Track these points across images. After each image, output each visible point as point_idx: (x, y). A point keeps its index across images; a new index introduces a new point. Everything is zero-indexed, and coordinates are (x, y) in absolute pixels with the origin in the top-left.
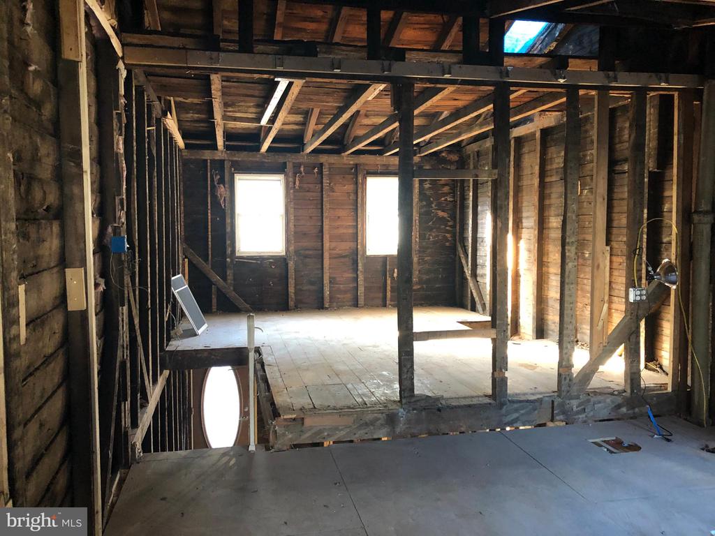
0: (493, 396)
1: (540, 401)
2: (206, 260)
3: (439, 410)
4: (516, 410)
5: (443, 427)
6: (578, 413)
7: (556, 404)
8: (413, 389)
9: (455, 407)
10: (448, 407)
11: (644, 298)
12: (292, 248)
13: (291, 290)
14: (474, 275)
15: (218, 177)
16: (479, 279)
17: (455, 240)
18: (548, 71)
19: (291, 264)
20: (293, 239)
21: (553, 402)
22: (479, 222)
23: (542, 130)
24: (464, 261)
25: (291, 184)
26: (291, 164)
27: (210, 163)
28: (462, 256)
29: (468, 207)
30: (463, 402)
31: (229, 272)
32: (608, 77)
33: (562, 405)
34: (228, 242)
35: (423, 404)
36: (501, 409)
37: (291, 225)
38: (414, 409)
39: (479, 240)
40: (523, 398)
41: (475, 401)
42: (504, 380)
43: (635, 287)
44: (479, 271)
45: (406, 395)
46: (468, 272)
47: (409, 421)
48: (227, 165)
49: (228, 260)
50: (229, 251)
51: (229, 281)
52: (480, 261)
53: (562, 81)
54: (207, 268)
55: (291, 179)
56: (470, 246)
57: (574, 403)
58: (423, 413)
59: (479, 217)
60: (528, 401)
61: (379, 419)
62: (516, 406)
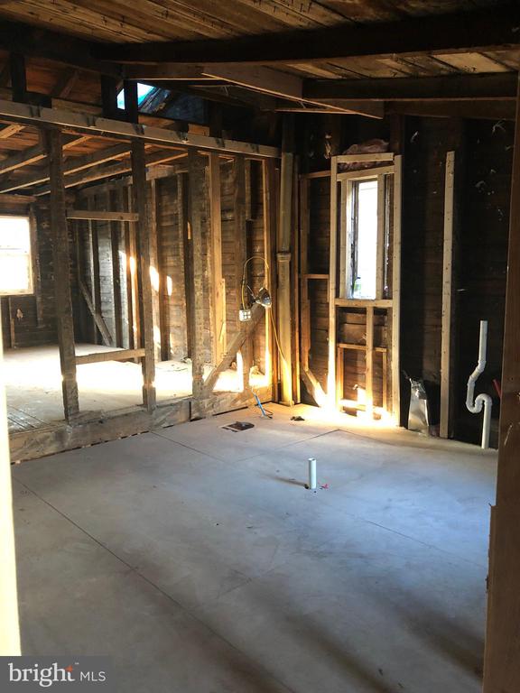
0: (145, 404)
1: (181, 403)
3: (101, 422)
4: (163, 413)
5: (106, 436)
6: (209, 409)
7: (192, 404)
8: (78, 406)
9: (115, 417)
10: (109, 418)
11: (249, 317)
14: (99, 311)
16: (103, 315)
17: (77, 279)
18: (174, 132)
21: (190, 403)
22: (101, 261)
23: (156, 180)
24: (87, 299)
28: (85, 294)
29: (88, 248)
30: (120, 413)
32: (218, 143)
33: (197, 405)
35: (87, 418)
36: (151, 414)
38: (79, 424)
39: (102, 279)
40: (169, 403)
41: (130, 411)
42: (153, 391)
43: (242, 309)
44: (104, 308)
45: (72, 412)
46: (93, 309)
47: (75, 435)
52: (103, 298)
53: (185, 142)
56: (93, 284)
57: (206, 401)
58: (88, 426)
59: (100, 257)
60: (171, 405)
61: (48, 437)
62: (163, 409)
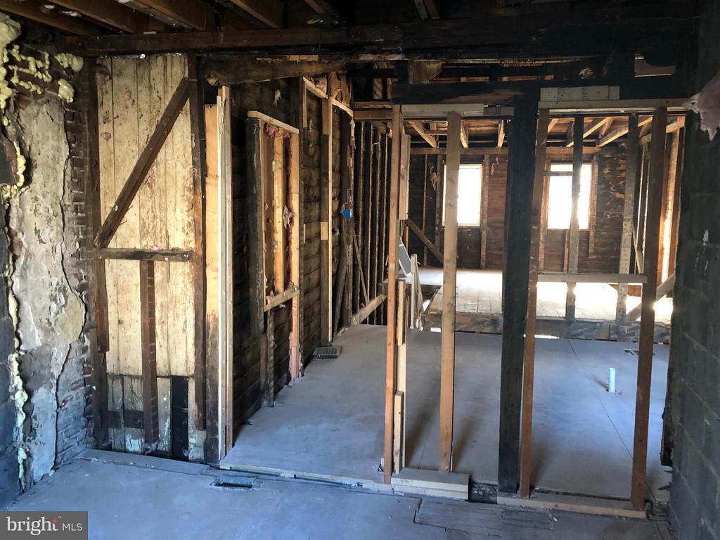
0: (566, 318)
2: (421, 228)
4: (581, 327)
12: (485, 221)
13: (483, 253)
15: (433, 167)
19: (484, 233)
20: (486, 214)
21: (610, 325)
25: (487, 172)
26: (488, 156)
27: (428, 157)
31: (436, 238)
33: (617, 328)
34: (437, 215)
36: (570, 325)
37: (486, 203)
42: (573, 307)
48: (440, 158)
49: (437, 228)
50: (437, 222)
51: (436, 244)
54: (421, 234)
55: (487, 168)
61: (486, 321)
62: (581, 324)
